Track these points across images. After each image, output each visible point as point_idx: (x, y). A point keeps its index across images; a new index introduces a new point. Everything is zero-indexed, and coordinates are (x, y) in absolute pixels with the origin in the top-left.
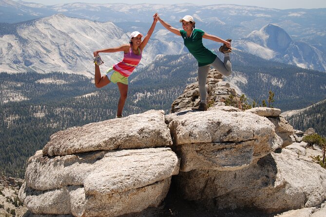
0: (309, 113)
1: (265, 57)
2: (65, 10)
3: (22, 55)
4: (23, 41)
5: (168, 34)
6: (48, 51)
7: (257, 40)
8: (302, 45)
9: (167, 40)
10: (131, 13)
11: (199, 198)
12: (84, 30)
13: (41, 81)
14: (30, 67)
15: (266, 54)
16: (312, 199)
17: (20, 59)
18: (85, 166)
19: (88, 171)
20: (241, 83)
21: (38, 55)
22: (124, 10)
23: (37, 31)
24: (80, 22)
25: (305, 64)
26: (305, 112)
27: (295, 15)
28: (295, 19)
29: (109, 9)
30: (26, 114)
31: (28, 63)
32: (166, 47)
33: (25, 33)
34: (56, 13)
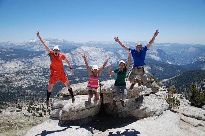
0: (173, 80)
1: (157, 60)
2: (87, 44)
3: (72, 59)
4: (73, 55)
5: (122, 52)
6: (81, 58)
7: (154, 54)
8: (170, 56)
9: (122, 54)
10: (109, 44)
11: (111, 113)
12: (93, 50)
13: (78, 68)
14: (75, 63)
15: (157, 59)
16: (157, 113)
17: (72, 61)
18: (65, 101)
19: (66, 103)
20: (148, 69)
21: (77, 59)
22: (107, 43)
23: (77, 51)
24: (91, 48)
25: (171, 62)
26: (171, 79)
27: (167, 45)
28: (167, 47)
29: (102, 43)
30: (73, 79)
31: (74, 62)
32: (121, 56)
33: (73, 52)
34: (84, 45)
